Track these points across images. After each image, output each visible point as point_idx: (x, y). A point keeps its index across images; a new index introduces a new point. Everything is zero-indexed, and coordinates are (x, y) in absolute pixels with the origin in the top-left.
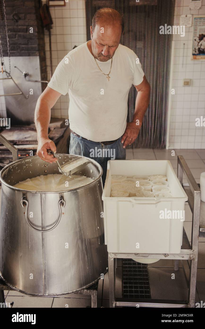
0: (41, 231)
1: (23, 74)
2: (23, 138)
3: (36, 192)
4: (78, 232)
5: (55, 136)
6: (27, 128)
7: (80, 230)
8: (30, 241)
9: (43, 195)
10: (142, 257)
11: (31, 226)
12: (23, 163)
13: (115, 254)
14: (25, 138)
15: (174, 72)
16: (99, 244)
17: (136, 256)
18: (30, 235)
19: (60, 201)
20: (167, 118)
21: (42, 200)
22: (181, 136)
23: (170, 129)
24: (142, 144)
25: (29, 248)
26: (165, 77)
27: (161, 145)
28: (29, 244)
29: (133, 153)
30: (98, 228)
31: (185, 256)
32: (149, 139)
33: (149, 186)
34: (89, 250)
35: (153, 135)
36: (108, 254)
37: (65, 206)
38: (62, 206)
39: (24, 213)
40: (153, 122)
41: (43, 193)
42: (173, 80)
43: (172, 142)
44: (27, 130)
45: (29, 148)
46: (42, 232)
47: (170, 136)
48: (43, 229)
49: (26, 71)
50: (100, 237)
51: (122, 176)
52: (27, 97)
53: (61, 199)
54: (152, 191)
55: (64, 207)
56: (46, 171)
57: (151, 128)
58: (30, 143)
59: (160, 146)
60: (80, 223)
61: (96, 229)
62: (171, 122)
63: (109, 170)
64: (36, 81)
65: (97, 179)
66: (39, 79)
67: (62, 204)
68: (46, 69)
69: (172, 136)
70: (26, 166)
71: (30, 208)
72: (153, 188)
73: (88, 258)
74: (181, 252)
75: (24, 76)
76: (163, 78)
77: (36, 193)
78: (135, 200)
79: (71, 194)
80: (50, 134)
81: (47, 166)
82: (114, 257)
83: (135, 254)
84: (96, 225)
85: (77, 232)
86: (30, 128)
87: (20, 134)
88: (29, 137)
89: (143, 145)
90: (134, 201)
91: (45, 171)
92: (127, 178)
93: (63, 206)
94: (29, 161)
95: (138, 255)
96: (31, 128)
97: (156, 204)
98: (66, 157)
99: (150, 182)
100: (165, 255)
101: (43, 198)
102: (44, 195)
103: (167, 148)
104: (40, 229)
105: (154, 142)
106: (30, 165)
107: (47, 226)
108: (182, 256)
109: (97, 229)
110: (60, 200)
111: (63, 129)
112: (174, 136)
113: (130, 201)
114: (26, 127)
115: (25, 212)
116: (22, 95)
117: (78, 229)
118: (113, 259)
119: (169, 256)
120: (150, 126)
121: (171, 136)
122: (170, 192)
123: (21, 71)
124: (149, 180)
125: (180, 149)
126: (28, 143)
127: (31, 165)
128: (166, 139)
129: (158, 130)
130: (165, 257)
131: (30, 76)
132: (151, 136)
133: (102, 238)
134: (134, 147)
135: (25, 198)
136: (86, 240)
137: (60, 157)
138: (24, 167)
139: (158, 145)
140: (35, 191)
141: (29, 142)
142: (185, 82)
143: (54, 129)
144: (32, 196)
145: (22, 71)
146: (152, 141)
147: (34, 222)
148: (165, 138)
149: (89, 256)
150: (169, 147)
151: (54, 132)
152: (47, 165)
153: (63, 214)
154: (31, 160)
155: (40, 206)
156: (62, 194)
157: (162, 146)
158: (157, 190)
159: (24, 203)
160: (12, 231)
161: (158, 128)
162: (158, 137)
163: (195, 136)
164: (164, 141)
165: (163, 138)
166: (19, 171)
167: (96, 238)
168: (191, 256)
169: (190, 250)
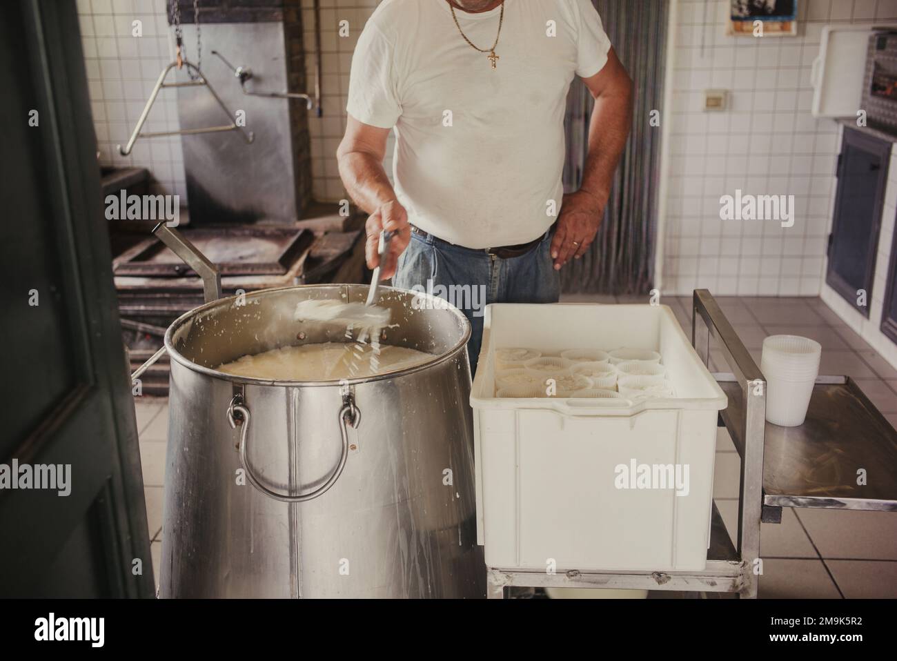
0: (285, 499)
1: (237, 75)
2: (234, 259)
3: (274, 382)
4: (397, 505)
5: (327, 253)
6: (247, 232)
7: (404, 501)
8: (255, 531)
9: (294, 393)
10: (590, 582)
11: (256, 484)
12: (235, 309)
13: (508, 572)
14: (241, 258)
15: (676, 69)
16: (460, 544)
17: (572, 581)
18: (255, 513)
19: (343, 409)
20: (655, 204)
21: (291, 405)
22: (699, 256)
23: (665, 237)
24: (581, 279)
25: (250, 550)
26: (650, 83)
27: (639, 283)
28: (250, 541)
30: (458, 496)
31: (717, 580)
32: (604, 266)
33: (607, 376)
34: (429, 560)
35: (614, 253)
36: (488, 574)
37: (358, 425)
38: (348, 426)
39: (238, 447)
40: (616, 217)
41: (293, 384)
42: (675, 92)
43: (672, 276)
44: (246, 237)
45: (252, 285)
46: (290, 502)
47: (665, 257)
48: (294, 494)
49: (244, 67)
50: (464, 525)
51: (528, 352)
52: (251, 139)
53: (348, 405)
54: (617, 391)
55: (357, 428)
56: (302, 336)
57: (609, 234)
58: (255, 271)
59: (634, 288)
60: (404, 478)
61: (450, 500)
62: (667, 217)
63: (489, 330)
64: (274, 95)
65: (456, 350)
66: (283, 89)
67: (351, 418)
68: (302, 61)
69: (672, 257)
70: (242, 318)
71: (253, 431)
72: (620, 383)
73: (425, 584)
74: (706, 569)
75: (238, 81)
76: (645, 86)
77: (273, 385)
78: (569, 404)
79: (379, 391)
80: (314, 247)
82: (504, 583)
83: (567, 576)
85: (394, 504)
86: (254, 230)
87: (227, 248)
88: (252, 256)
89: (584, 284)
90: (566, 408)
91: (299, 334)
92: (542, 356)
93: (353, 426)
94: (253, 302)
95: (578, 577)
96: (258, 231)
97: (632, 415)
98: (360, 295)
99: (611, 366)
100: (659, 576)
101: (292, 401)
102: (298, 391)
103: (657, 293)
104: (286, 493)
105: (618, 275)
106: (256, 315)
107: (306, 487)
108: (710, 581)
109: (453, 501)
110: (345, 406)
111: (352, 235)
112: (678, 257)
113: (554, 410)
114: (244, 229)
115: (239, 444)
116: (234, 132)
117: (397, 497)
118: (501, 588)
119: (672, 580)
120: (605, 229)
121: (670, 257)
123: (230, 66)
124: (609, 362)
126: (249, 271)
127: (258, 315)
129: (630, 240)
130: (660, 582)
131: (257, 80)
132: (608, 258)
133: (469, 527)
135: (240, 400)
136: (422, 531)
137: (342, 293)
138: (236, 320)
139: (630, 286)
140: (271, 380)
141: (252, 270)
142: (708, 99)
143: (326, 233)
144: (261, 394)
145: (234, 65)
146: (612, 271)
147: (266, 475)
148: (650, 262)
149: (430, 580)
150: (663, 290)
151: (324, 244)
153: (354, 447)
154: (258, 301)
155: (286, 425)
156: (352, 390)
157: (641, 287)
158: (634, 388)
159: (238, 417)
160: (201, 501)
161: (631, 233)
162: (631, 261)
163: (740, 257)
164: (646, 273)
165: (642, 263)
166: (222, 331)
167: (450, 528)
168: (739, 580)
169: (736, 564)
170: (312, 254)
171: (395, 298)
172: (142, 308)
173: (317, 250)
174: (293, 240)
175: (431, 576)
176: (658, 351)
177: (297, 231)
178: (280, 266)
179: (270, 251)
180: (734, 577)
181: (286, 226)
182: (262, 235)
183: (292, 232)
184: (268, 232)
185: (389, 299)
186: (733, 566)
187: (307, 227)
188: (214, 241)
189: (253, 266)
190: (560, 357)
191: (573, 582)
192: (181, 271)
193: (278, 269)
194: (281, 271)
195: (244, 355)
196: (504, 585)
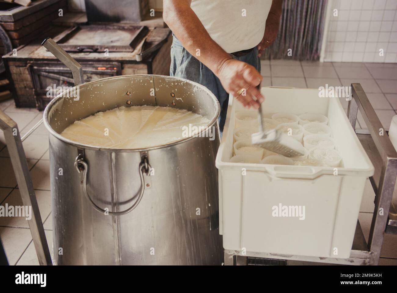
2: (108, 43)
4: (174, 214)
5: (155, 39)
6: (116, 27)
7: (178, 211)
9: (112, 155)
12: (90, 89)
14: (112, 42)
16: (211, 229)
19: (141, 165)
20: (325, 14)
21: (111, 161)
22: (345, 42)
23: (328, 31)
27: (313, 55)
29: (270, 66)
30: (210, 205)
31: (355, 260)
32: (295, 46)
35: (301, 39)
37: (150, 174)
38: (145, 174)
39: (82, 182)
40: (303, 21)
43: (330, 52)
44: (115, 30)
47: (327, 42)
50: (213, 218)
53: (144, 163)
56: (129, 102)
57: (299, 29)
59: (310, 58)
61: (205, 207)
63: (231, 107)
67: (146, 170)
69: (331, 42)
70: (95, 94)
71: (90, 174)
73: (191, 252)
79: (163, 154)
80: (149, 36)
81: (130, 95)
82: (234, 254)
84: (206, 200)
86: (119, 26)
87: (105, 36)
88: (118, 41)
90: (273, 172)
95: (275, 254)
96: (121, 27)
97: (314, 179)
98: (160, 81)
99: (300, 126)
101: (111, 159)
103: (322, 60)
105: (302, 51)
106: (102, 92)
107: (122, 203)
108: (351, 260)
109: (207, 208)
112: (334, 42)
113: (266, 172)
114: (114, 26)
118: (232, 257)
119: (328, 258)
120: (298, 27)
121: (330, 42)
122: (335, 149)
124: (299, 124)
125: (342, 62)
126: (115, 50)
128: (321, 46)
129: (310, 33)
132: (298, 41)
133: (215, 219)
134: (272, 57)
135: (82, 158)
137: (150, 80)
138: (91, 95)
139: (308, 57)
141: (116, 49)
143: (155, 28)
146: (300, 49)
148: (319, 44)
149: (193, 251)
150: (325, 58)
151: (154, 34)
152: (130, 93)
153: (148, 186)
154: (103, 84)
155: (108, 172)
156: (146, 154)
157: (314, 57)
160: (66, 207)
161: (310, 29)
162: (309, 43)
163: (366, 42)
164: (317, 50)
165: (315, 45)
166: (83, 102)
167: (205, 218)
168: (367, 260)
169: (367, 253)
170: (147, 40)
171: (180, 84)
172: (62, 68)
173: (150, 38)
174: (138, 32)
175: (193, 248)
176: (327, 115)
177: (140, 27)
178: (130, 47)
179: (126, 38)
180: (365, 259)
181: (135, 25)
182: (123, 29)
183: (137, 28)
184: (126, 28)
185: (176, 84)
186: (365, 254)
187: (145, 25)
188: (99, 32)
189: (117, 47)
190: (271, 119)
191: (272, 256)
192: (80, 49)
193: (129, 49)
194: (131, 50)
195: (98, 112)
196: (234, 255)
